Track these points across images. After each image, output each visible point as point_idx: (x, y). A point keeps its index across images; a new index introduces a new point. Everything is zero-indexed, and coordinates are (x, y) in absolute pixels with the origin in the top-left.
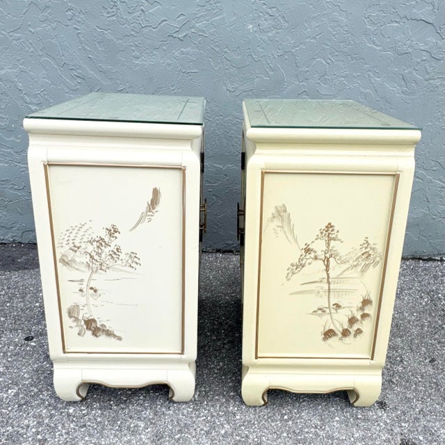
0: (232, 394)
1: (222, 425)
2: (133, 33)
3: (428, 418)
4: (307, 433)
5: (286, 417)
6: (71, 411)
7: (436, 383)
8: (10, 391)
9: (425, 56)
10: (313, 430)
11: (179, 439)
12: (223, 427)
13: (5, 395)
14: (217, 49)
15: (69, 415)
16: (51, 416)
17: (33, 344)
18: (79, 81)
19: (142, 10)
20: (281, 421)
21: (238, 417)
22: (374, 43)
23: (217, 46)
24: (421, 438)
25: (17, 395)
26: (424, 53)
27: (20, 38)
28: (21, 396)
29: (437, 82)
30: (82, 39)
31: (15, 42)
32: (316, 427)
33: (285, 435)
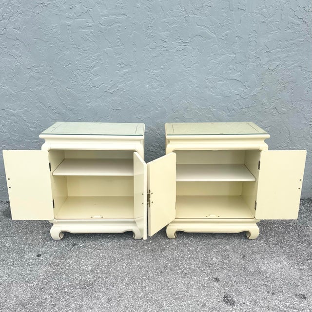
0: (144, 278)
1: (140, 293)
2: (86, 90)
3: (238, 285)
4: (180, 294)
5: (170, 288)
6: (66, 290)
7: (244, 268)
8: (34, 283)
9: (238, 97)
10: (183, 293)
11: (119, 300)
12: (140, 294)
13: (32, 285)
14: (131, 98)
15: (65, 292)
16: (57, 294)
17: (41, 258)
18: (57, 115)
19: (91, 79)
20: (168, 289)
21: (147, 289)
22: (211, 92)
23: (131, 96)
24: (234, 294)
25: (38, 284)
26: (238, 96)
27: (25, 94)
28: (40, 284)
29: (245, 110)
30: (59, 94)
31: (22, 96)
32: (184, 292)
33: (170, 296)
